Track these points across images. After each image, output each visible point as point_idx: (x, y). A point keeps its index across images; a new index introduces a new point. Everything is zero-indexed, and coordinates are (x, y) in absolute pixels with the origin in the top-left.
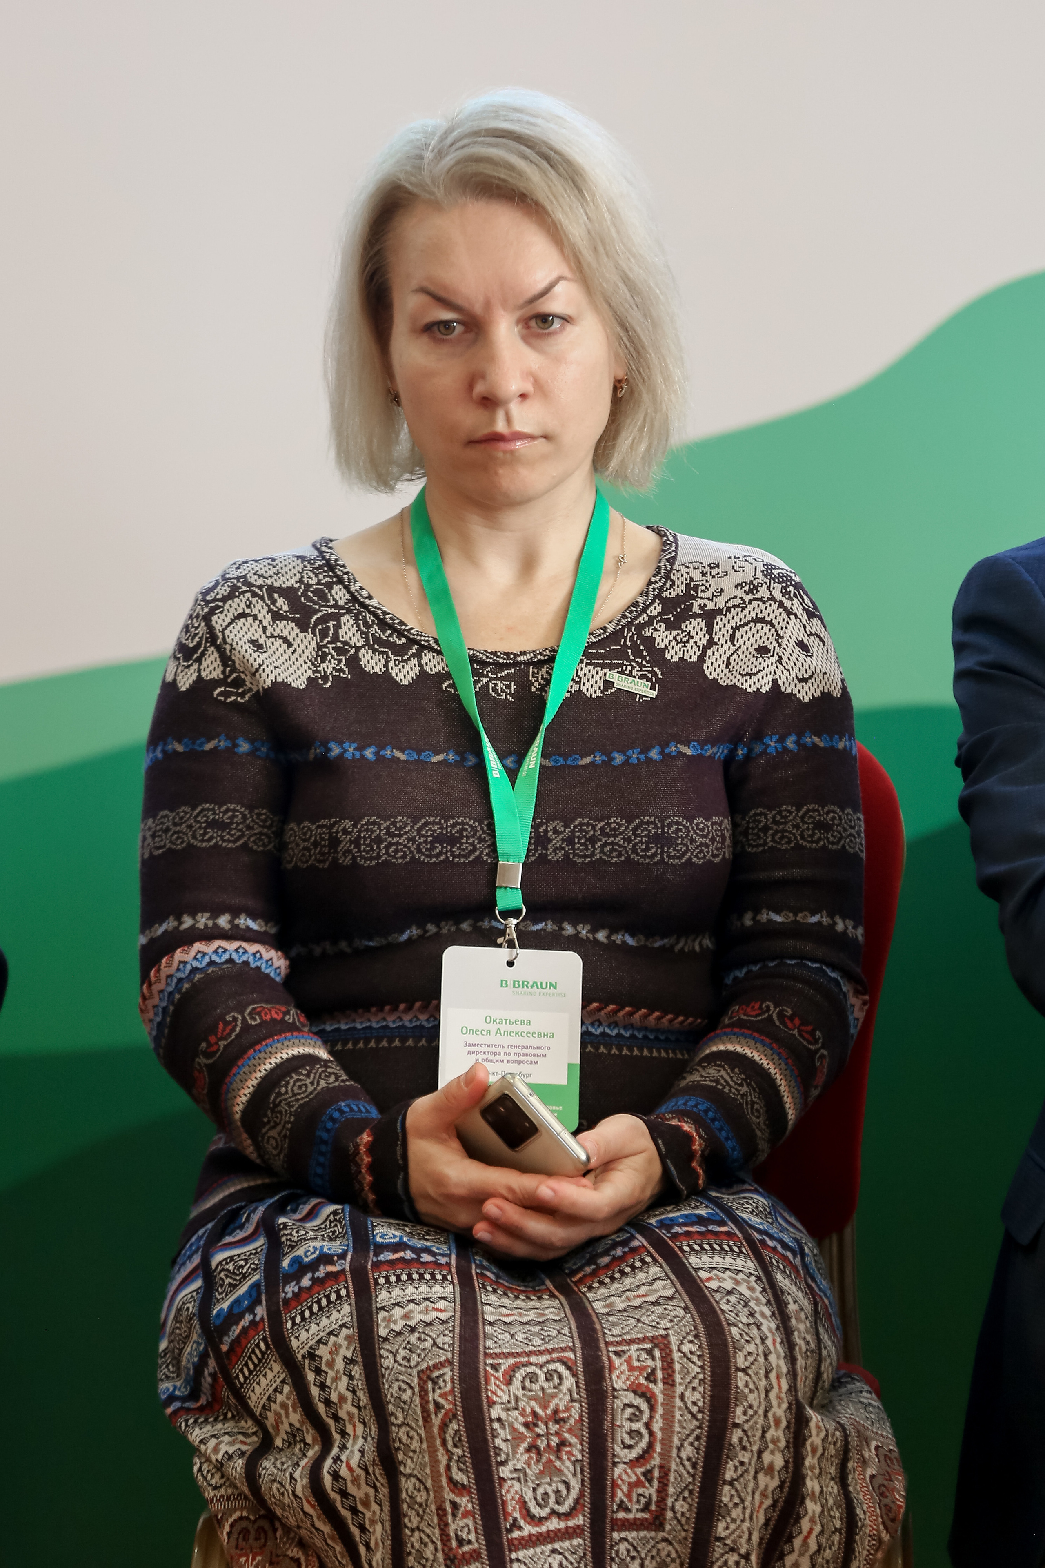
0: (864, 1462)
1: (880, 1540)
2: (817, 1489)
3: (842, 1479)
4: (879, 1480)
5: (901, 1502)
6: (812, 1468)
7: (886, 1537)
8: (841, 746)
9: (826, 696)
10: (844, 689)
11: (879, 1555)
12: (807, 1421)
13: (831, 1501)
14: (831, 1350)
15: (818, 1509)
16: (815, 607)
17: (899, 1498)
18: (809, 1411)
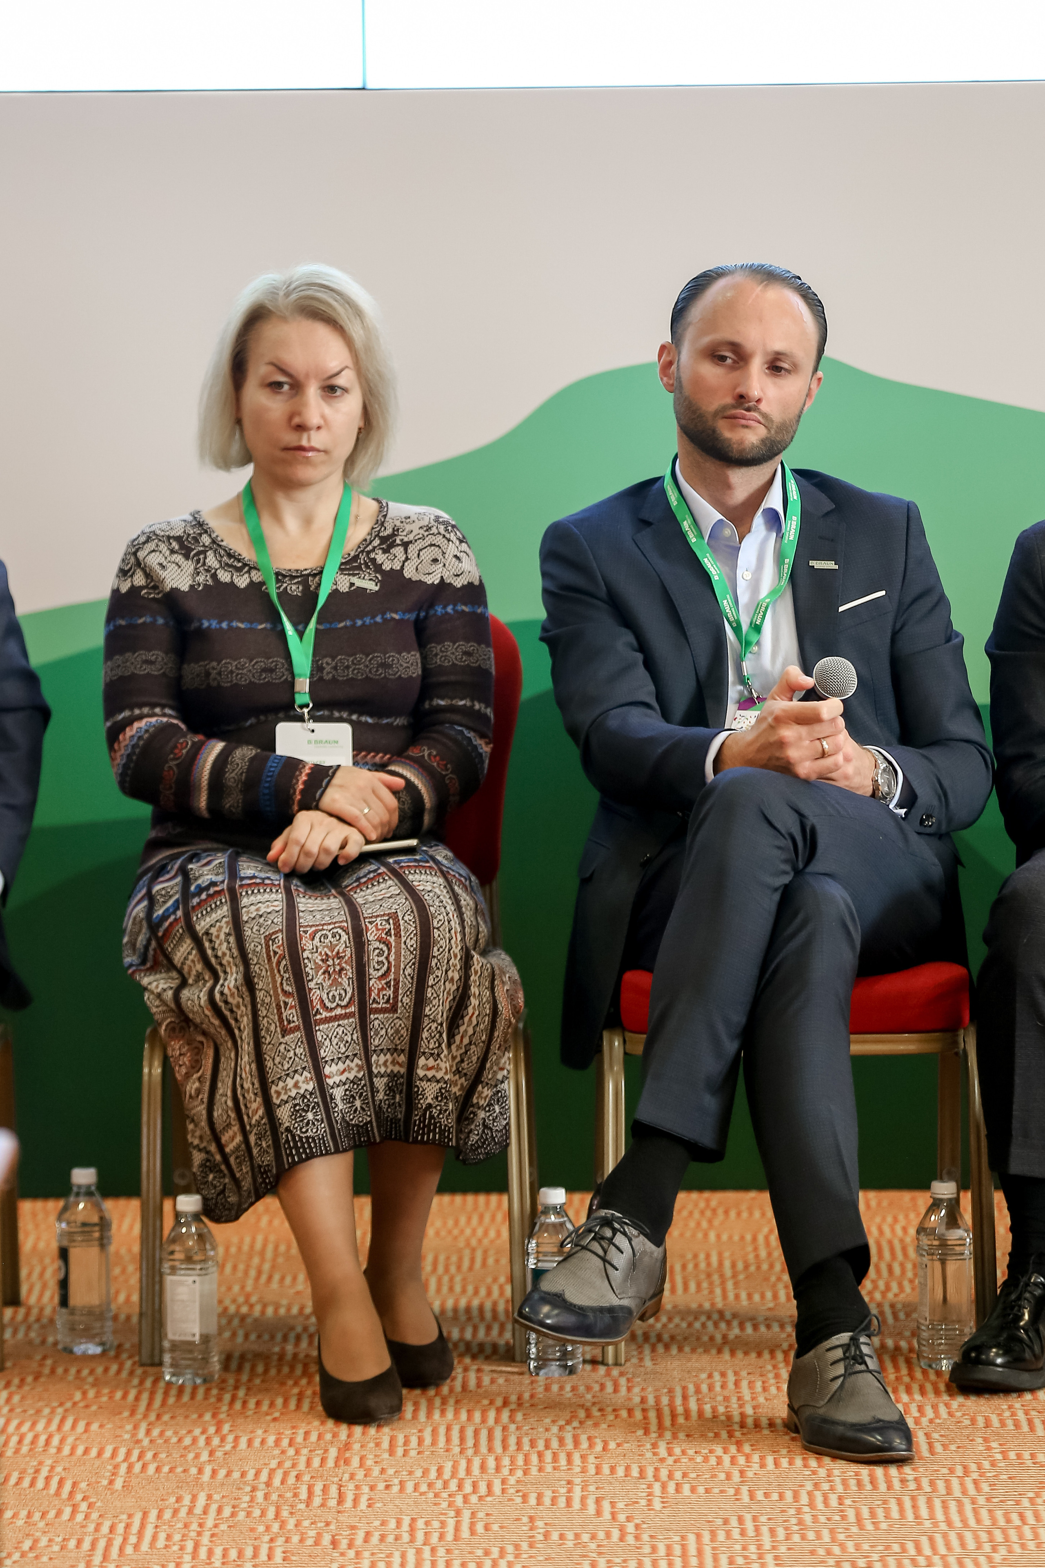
0: (503, 983)
1: (510, 1021)
2: (477, 993)
3: (492, 988)
4: (510, 992)
5: (522, 1004)
6: (475, 981)
7: (513, 1021)
8: (479, 611)
9: (470, 584)
10: (481, 581)
11: (510, 1030)
12: (472, 957)
13: (484, 1000)
14: (484, 929)
15: (477, 1003)
16: (464, 537)
17: (521, 1001)
18: (473, 952)
